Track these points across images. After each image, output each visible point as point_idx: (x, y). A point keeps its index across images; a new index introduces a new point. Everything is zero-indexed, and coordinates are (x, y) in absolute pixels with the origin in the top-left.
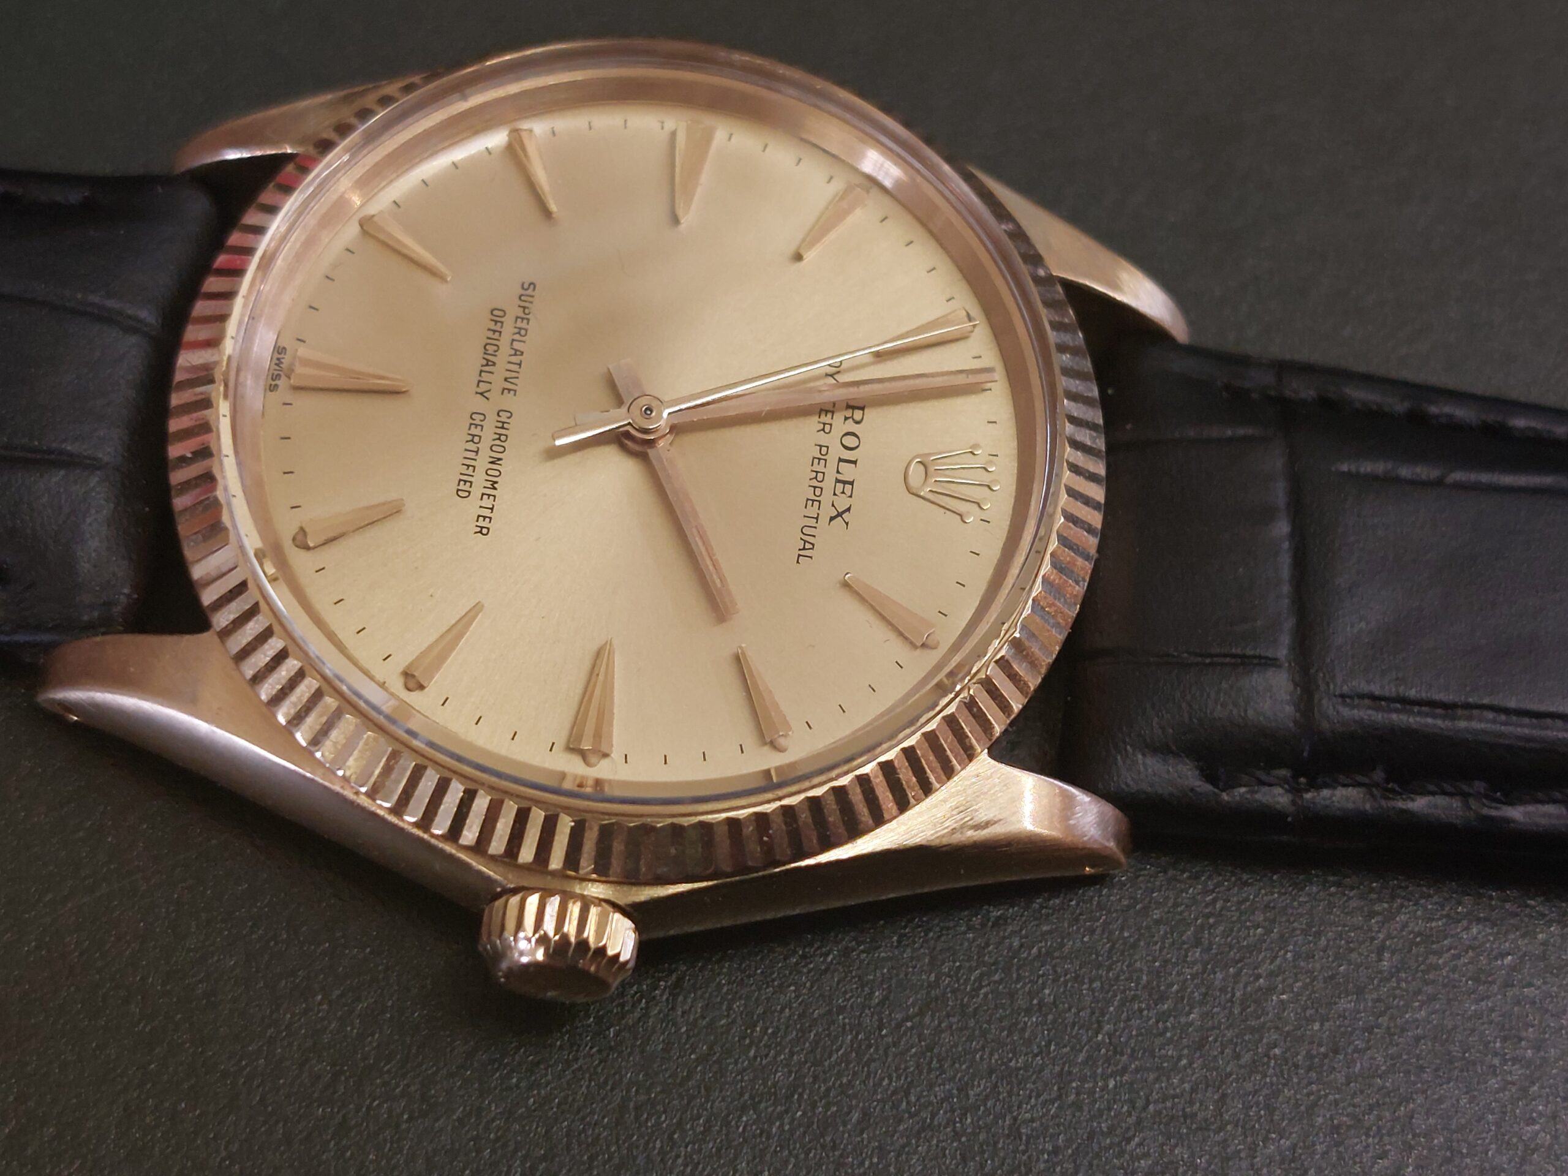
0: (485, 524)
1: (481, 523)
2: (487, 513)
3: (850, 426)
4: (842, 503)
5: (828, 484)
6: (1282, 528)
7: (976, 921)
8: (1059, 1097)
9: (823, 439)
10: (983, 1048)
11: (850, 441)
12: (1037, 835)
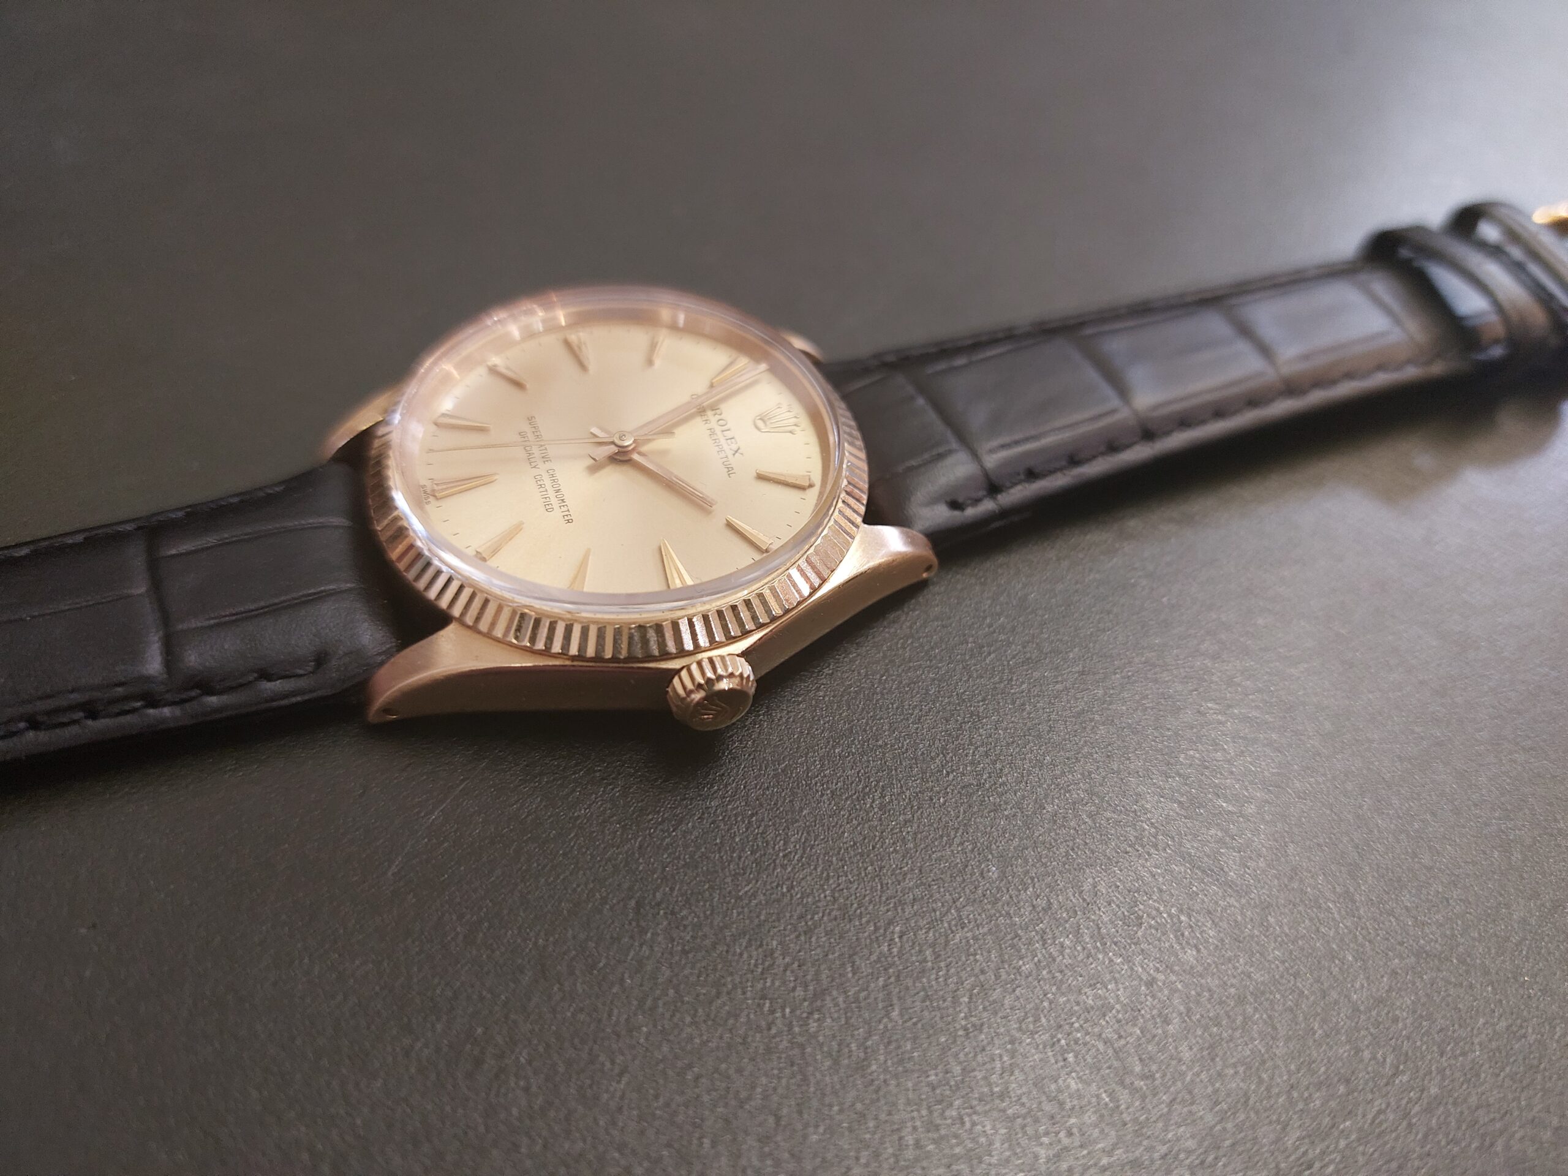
0: (569, 518)
1: (566, 518)
2: (567, 513)
3: (718, 417)
4: (735, 447)
5: (723, 441)
6: (921, 401)
7: (885, 623)
8: (970, 677)
9: (708, 426)
10: (923, 672)
11: (721, 422)
12: (905, 552)
